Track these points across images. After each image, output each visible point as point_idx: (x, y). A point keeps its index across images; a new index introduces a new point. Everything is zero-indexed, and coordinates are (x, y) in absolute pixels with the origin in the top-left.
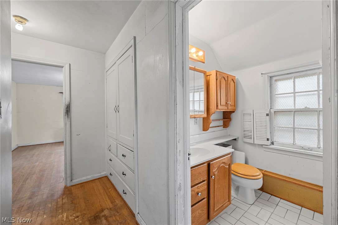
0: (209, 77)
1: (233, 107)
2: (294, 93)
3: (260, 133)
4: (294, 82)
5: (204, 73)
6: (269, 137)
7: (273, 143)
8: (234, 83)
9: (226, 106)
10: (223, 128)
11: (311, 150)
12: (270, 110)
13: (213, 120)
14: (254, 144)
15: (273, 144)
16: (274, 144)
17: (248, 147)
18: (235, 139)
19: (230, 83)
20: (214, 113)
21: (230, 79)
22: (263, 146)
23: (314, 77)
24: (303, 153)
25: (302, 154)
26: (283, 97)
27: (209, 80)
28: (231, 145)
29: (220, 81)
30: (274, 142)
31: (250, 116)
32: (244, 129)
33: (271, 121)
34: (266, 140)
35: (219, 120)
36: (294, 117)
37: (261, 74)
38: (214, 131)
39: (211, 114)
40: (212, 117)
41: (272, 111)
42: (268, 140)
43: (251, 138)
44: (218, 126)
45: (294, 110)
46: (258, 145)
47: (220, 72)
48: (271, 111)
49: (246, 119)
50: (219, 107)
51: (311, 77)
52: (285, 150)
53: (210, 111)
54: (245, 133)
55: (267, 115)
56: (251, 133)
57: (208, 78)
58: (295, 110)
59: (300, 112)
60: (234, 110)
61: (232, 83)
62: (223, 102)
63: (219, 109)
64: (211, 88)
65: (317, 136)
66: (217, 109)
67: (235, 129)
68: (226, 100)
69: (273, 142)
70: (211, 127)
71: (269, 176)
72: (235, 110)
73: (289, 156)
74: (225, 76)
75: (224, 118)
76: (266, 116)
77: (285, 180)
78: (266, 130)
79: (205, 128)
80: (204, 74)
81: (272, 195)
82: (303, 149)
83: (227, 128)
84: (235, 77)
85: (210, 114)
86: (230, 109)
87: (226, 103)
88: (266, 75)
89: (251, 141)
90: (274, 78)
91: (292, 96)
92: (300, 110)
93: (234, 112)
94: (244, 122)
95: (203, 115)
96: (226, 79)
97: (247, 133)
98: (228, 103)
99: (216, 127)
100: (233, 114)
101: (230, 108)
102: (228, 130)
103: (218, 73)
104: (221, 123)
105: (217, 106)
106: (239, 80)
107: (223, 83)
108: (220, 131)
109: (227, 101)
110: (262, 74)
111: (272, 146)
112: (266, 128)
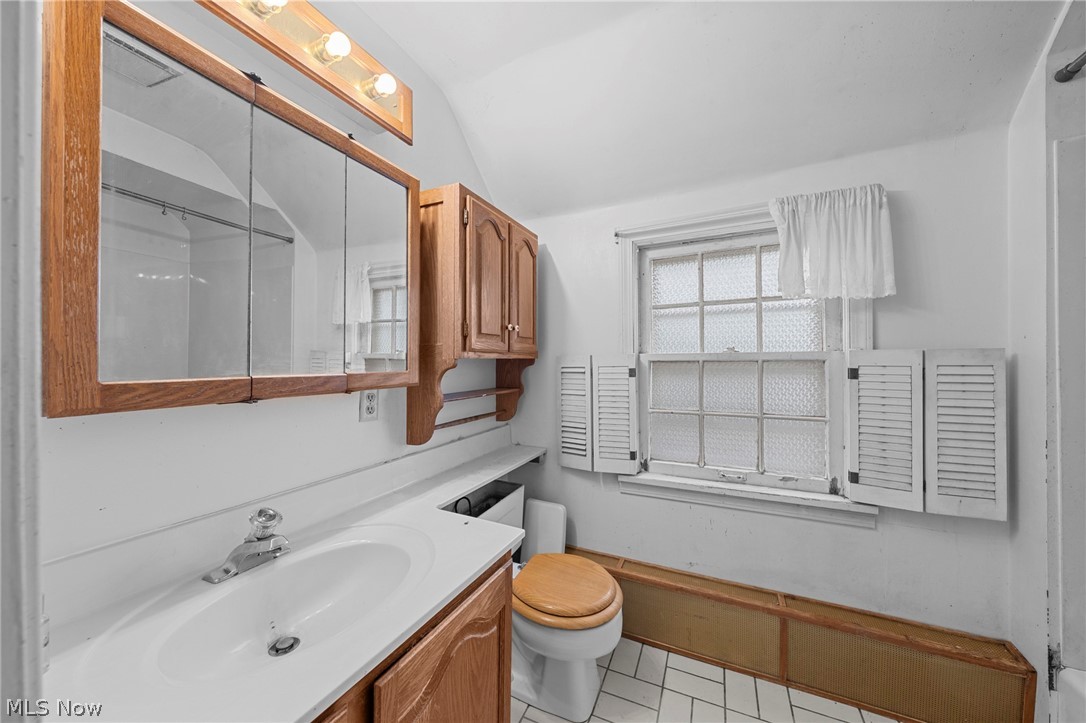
0: (435, 213)
1: (528, 346)
2: (702, 303)
3: (612, 433)
4: (701, 270)
5: (410, 185)
6: (635, 448)
7: (645, 466)
8: (534, 257)
9: (503, 341)
10: (498, 419)
11: (743, 483)
12: (639, 357)
13: (451, 397)
14: (591, 475)
15: (646, 470)
16: (651, 468)
17: (576, 485)
18: (536, 460)
19: (517, 254)
20: (454, 366)
21: (517, 239)
22: (620, 479)
23: (748, 257)
24: (728, 493)
25: (725, 496)
26: (673, 315)
27: (433, 224)
28: (520, 485)
29: (479, 238)
30: (650, 463)
31: (581, 376)
32: (564, 424)
33: (640, 390)
34: (628, 457)
35: (476, 393)
36: (701, 379)
37: (614, 234)
38: (460, 439)
39: (439, 373)
40: (447, 384)
41: (645, 359)
42: (633, 456)
43: (584, 453)
44: (477, 418)
45: (701, 359)
46: (605, 474)
47: (478, 198)
48: (641, 359)
49: (570, 387)
50: (475, 341)
51: (741, 258)
52: (681, 488)
53: (438, 359)
54: (565, 435)
55: (632, 373)
56: (583, 437)
57: (431, 215)
58: (705, 359)
59: (717, 364)
60: (530, 354)
61: (525, 253)
62: (491, 323)
63: (474, 351)
64: (439, 258)
65: (756, 438)
66: (464, 349)
67: (535, 426)
68: (503, 317)
69: (646, 460)
70: (443, 426)
71: (638, 579)
72: (536, 354)
73: (689, 505)
74: (498, 221)
75: (500, 385)
76: (628, 375)
77: (681, 589)
78: (626, 422)
79: (418, 431)
80: (407, 189)
81: (643, 644)
82: (724, 479)
83: (510, 421)
84: (536, 236)
85: (434, 373)
86: (519, 350)
87: (504, 328)
88: (629, 241)
89: (584, 464)
90: (651, 254)
91: (695, 314)
92: (715, 359)
93: (531, 362)
94: (563, 397)
95: (398, 374)
96: (505, 235)
97: (571, 437)
98: (510, 326)
99: (465, 420)
100: (531, 369)
101: (516, 346)
102: (515, 427)
103: (468, 197)
104: (488, 403)
105: (465, 337)
106: (550, 250)
107: (492, 246)
108: (486, 435)
109: (505, 317)
110: (616, 235)
111: (645, 477)
112: (627, 417)
